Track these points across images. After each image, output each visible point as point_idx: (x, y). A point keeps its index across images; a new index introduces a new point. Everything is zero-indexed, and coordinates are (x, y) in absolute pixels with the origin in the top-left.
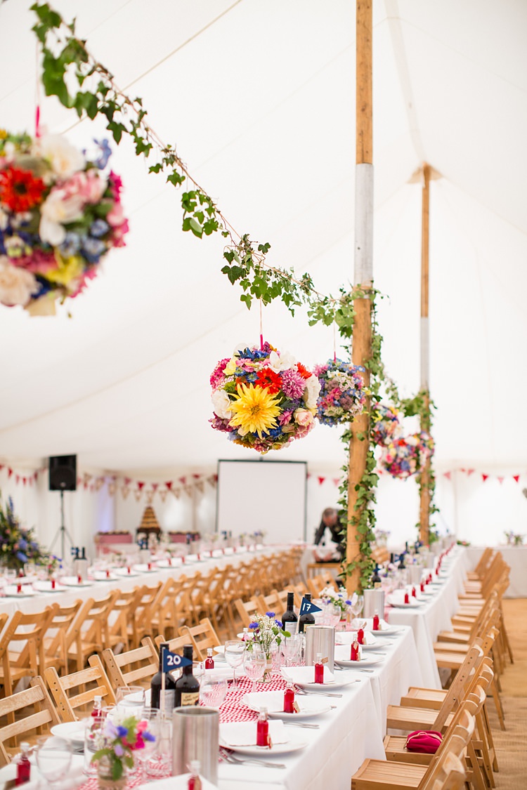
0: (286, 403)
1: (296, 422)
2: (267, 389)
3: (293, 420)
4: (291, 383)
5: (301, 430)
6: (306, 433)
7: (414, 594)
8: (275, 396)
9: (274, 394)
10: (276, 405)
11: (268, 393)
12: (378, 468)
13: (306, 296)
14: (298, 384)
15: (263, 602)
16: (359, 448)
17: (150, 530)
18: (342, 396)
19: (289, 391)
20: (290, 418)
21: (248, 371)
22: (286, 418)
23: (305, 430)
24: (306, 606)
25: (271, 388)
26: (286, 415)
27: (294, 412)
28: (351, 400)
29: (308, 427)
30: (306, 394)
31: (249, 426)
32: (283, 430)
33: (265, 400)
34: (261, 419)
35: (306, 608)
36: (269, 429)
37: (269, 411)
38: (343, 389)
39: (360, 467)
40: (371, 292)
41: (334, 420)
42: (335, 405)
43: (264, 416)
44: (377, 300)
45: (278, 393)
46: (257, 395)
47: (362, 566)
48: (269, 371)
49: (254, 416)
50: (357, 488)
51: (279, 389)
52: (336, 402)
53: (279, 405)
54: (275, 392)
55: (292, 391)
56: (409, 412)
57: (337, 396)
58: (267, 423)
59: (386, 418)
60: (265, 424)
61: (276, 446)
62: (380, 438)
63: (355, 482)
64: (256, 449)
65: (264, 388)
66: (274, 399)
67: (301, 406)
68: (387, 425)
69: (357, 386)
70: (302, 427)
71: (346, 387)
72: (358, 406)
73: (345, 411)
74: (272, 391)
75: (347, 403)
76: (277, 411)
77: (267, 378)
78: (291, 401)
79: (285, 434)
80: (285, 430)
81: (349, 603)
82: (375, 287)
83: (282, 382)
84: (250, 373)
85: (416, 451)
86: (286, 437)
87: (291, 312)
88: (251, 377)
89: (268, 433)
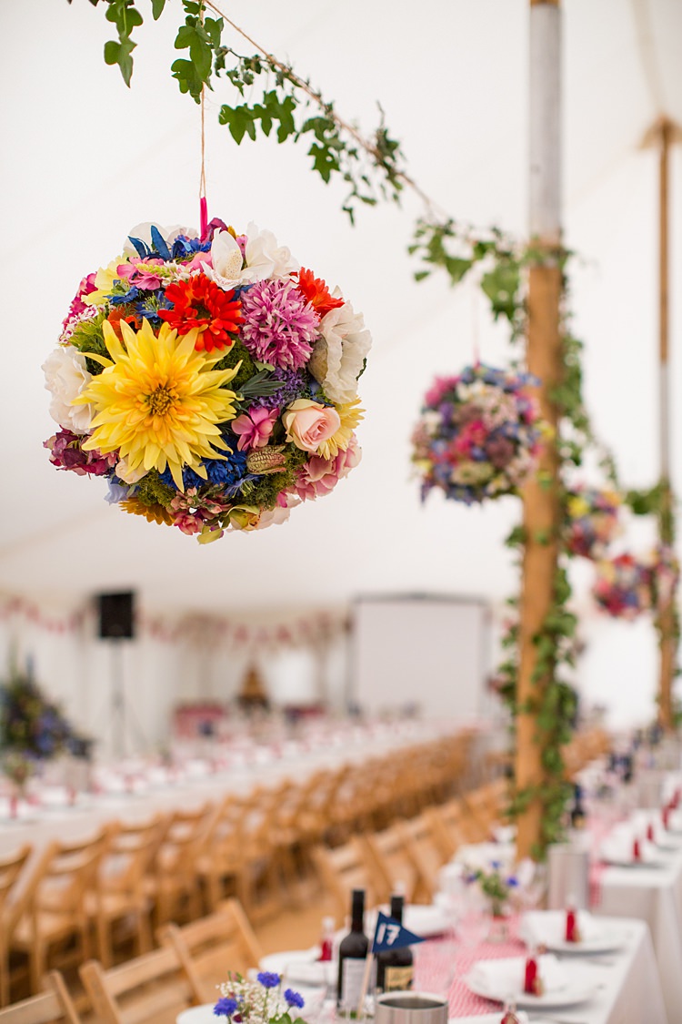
0: (256, 379)
1: (289, 440)
2: (192, 338)
3: (279, 437)
4: (270, 319)
5: (316, 472)
6: (332, 478)
7: (650, 835)
8: (218, 356)
9: (215, 351)
10: (224, 387)
11: (197, 348)
12: (581, 599)
13: (390, 188)
14: (292, 323)
15: (370, 849)
16: (539, 560)
17: (253, 699)
18: (491, 436)
19: (265, 343)
20: (268, 428)
21: (144, 286)
22: (256, 428)
23: (329, 471)
24: (387, 931)
25: (207, 334)
26: (256, 418)
27: (285, 410)
28: (509, 447)
29: (337, 460)
30: (319, 353)
31: (143, 451)
32: (250, 465)
33: (186, 369)
34: (179, 431)
35: (386, 937)
36: (205, 460)
37: (199, 405)
38: (491, 421)
39: (541, 599)
40: (561, 254)
41: (474, 492)
42: (475, 459)
43: (182, 418)
44: (572, 268)
45: (228, 350)
46: (162, 356)
47: (547, 794)
48: (202, 283)
49: (156, 421)
50: (536, 640)
51: (232, 335)
52: (477, 452)
53: (234, 385)
54: (219, 347)
55: (276, 344)
56: (640, 505)
57: (478, 437)
58: (195, 440)
59: (595, 510)
60: (191, 445)
61: (241, 519)
62: (584, 546)
63: (532, 626)
64: (180, 525)
65: (183, 331)
66: (217, 367)
67: (308, 394)
68: (597, 523)
69: (524, 419)
70: (316, 460)
71: (498, 419)
72: (524, 460)
73: (498, 471)
74: (208, 344)
75: (502, 454)
76: (224, 405)
77: (197, 305)
78: (270, 376)
79: (261, 477)
80: (258, 464)
81: (513, 882)
82: (569, 242)
83: (239, 313)
84: (148, 293)
85: (649, 576)
86: (268, 491)
87: (346, 215)
88: (150, 306)
89: (202, 473)
